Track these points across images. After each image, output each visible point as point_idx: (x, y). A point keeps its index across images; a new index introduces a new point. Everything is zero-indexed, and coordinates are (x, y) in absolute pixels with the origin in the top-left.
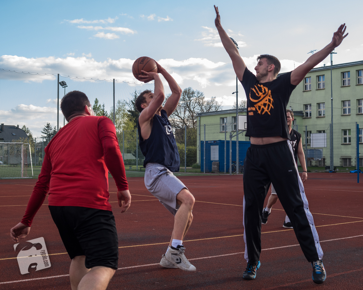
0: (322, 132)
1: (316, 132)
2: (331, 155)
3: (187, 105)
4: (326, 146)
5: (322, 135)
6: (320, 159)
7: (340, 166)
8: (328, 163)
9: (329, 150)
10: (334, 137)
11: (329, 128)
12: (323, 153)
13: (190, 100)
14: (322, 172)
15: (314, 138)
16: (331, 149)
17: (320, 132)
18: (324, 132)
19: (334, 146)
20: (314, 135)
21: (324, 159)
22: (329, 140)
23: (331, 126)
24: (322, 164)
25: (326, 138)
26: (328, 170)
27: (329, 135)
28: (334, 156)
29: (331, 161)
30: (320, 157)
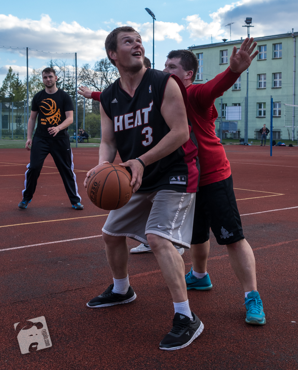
0: (238, 105)
1: (231, 105)
2: (245, 128)
3: (104, 76)
4: (240, 119)
5: (237, 108)
6: (235, 132)
7: (254, 138)
8: (242, 135)
9: (244, 123)
10: (249, 110)
11: (244, 101)
12: (238, 126)
13: (107, 70)
14: (236, 144)
15: (229, 111)
16: (245, 122)
17: (235, 105)
18: (239, 105)
19: (249, 119)
20: (229, 108)
21: (239, 132)
22: (244, 113)
23: (247, 99)
24: (237, 136)
25: (241, 111)
26: (242, 143)
27: (244, 108)
28: (249, 129)
29: (245, 134)
30: (235, 130)
